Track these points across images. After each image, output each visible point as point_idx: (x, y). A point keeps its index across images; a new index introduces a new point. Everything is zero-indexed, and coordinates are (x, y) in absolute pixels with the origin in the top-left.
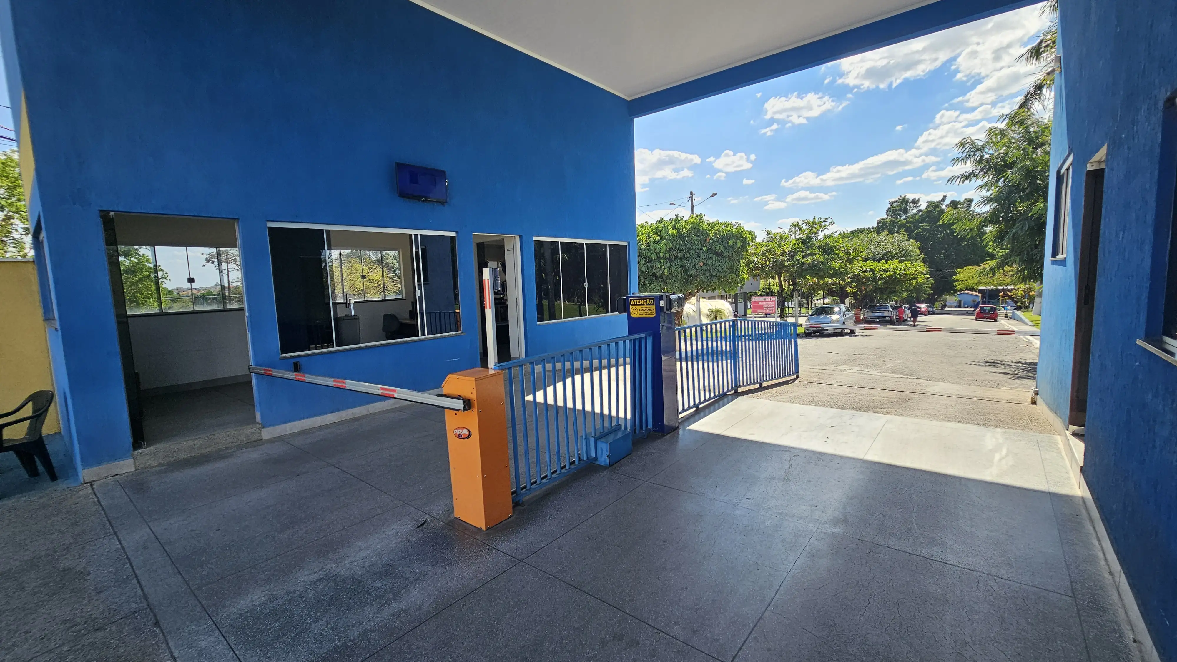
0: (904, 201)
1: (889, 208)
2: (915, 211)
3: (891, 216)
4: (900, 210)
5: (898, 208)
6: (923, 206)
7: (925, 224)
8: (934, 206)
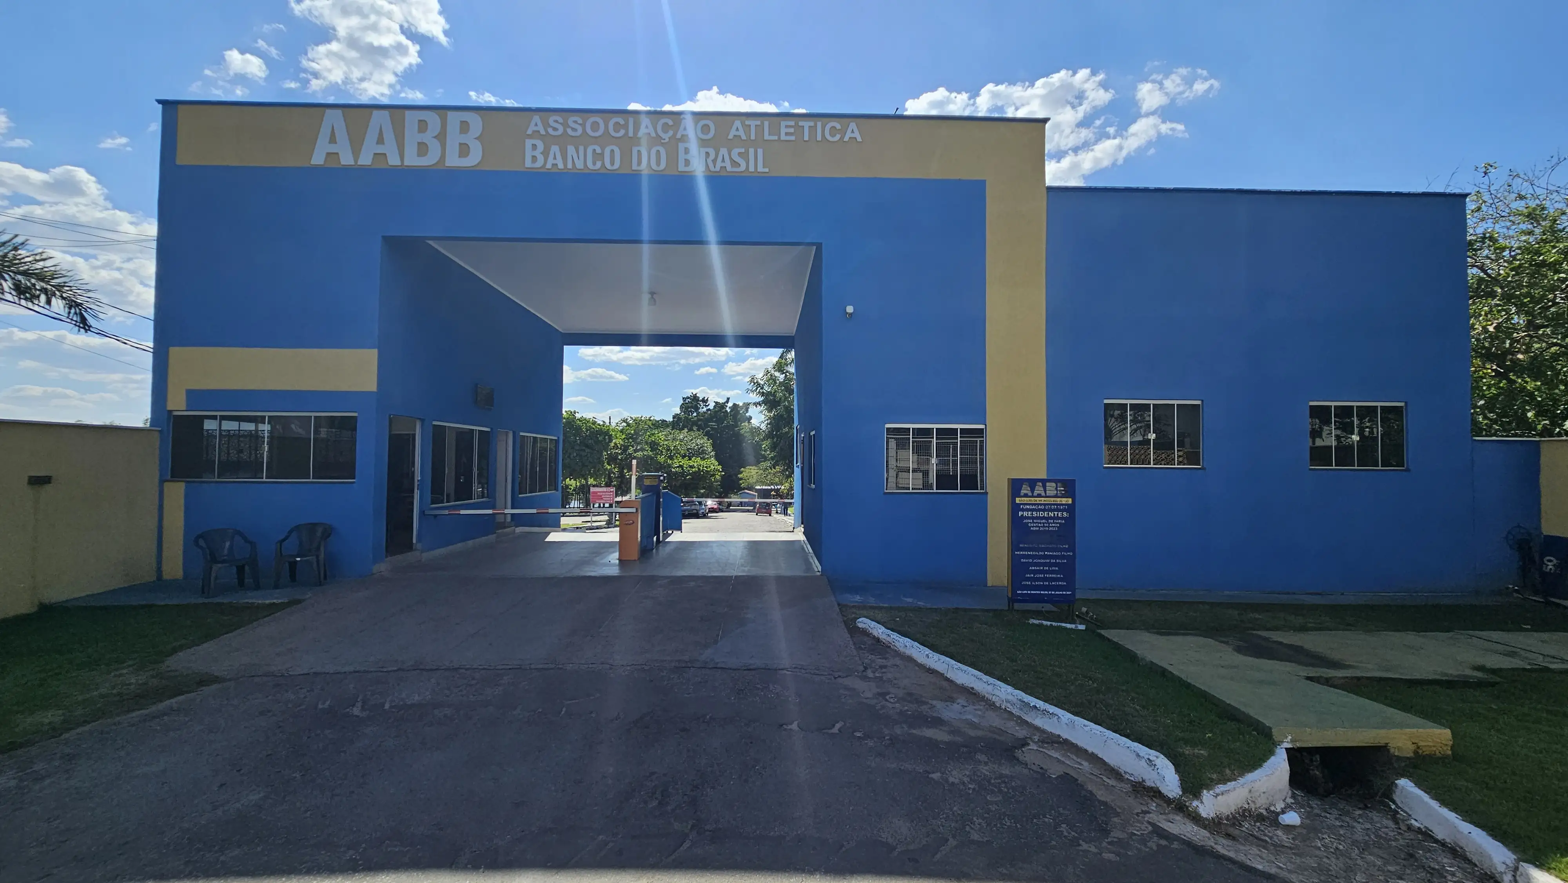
0: (695, 398)
1: (683, 404)
2: (705, 409)
3: (684, 412)
4: (692, 407)
5: (690, 405)
6: (711, 406)
7: (714, 424)
8: (720, 407)
